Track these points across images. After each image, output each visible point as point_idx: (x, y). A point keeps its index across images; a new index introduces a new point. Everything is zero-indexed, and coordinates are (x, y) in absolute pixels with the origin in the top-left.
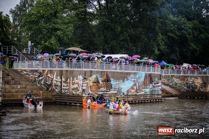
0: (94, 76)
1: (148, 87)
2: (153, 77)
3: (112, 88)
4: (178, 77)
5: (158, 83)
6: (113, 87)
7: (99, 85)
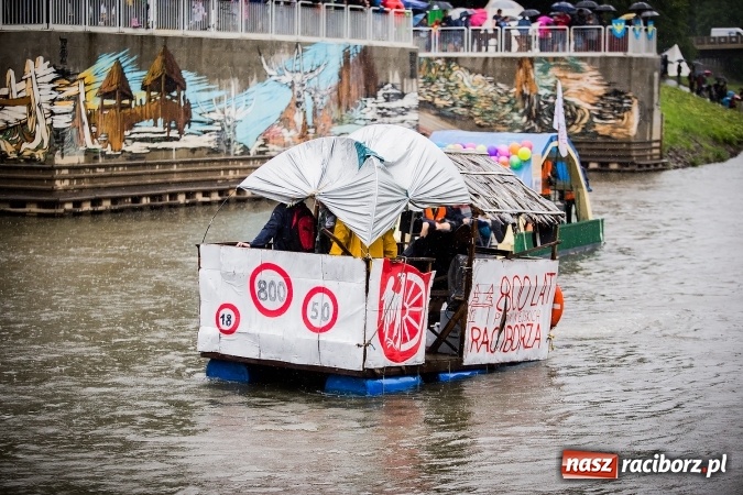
0: (105, 63)
1: (356, 113)
2: (378, 64)
3: (189, 122)
4: (479, 66)
5: (402, 96)
6: (195, 117)
7: (129, 106)
